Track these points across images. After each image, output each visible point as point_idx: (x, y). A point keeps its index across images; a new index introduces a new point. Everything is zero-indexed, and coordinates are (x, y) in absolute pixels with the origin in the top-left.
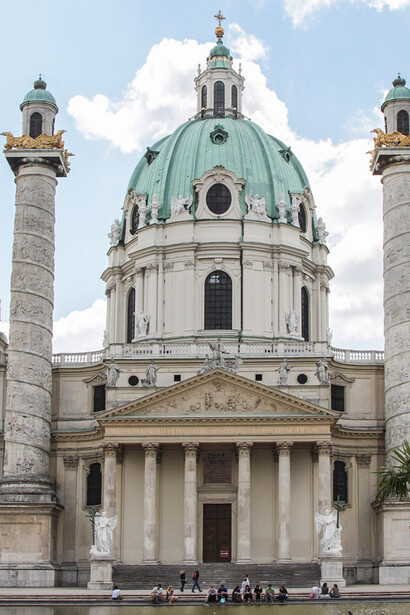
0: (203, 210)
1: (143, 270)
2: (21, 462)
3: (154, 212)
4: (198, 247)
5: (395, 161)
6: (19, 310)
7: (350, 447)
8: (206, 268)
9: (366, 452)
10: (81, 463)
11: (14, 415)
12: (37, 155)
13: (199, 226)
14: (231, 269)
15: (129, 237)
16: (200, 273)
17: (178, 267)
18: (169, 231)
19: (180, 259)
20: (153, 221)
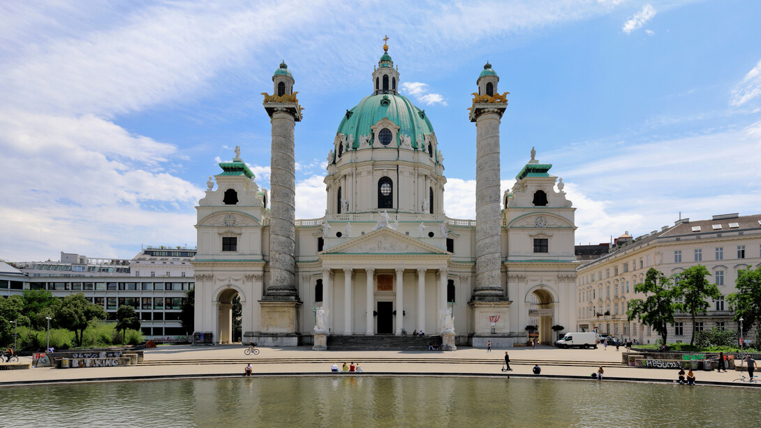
0: (377, 143)
1: (345, 176)
2: (279, 278)
3: (351, 145)
4: (374, 163)
5: (484, 112)
6: (275, 195)
7: (456, 272)
8: (378, 175)
9: (465, 275)
10: (312, 279)
12: (283, 106)
13: (375, 151)
14: (392, 175)
15: (337, 159)
16: (376, 177)
17: (363, 174)
18: (359, 154)
19: (364, 170)
20: (350, 149)
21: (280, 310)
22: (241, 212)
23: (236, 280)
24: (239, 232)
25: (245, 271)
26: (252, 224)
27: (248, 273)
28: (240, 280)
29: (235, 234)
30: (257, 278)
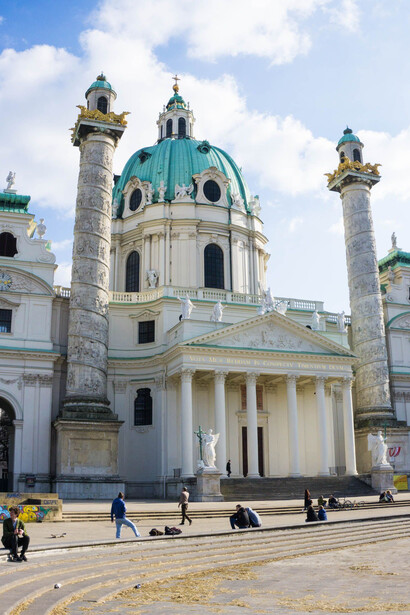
0: (201, 197)
1: (151, 237)
2: (89, 382)
4: (199, 224)
6: (87, 249)
8: (205, 241)
10: (129, 387)
11: (81, 339)
12: (107, 126)
13: (199, 208)
14: (223, 243)
15: (127, 212)
16: (200, 243)
17: (182, 237)
18: (174, 209)
19: (184, 231)
20: (161, 200)
21: (94, 436)
22: (24, 271)
23: (8, 382)
24: (17, 301)
25: (24, 367)
26: (38, 291)
27: (29, 371)
28: (13, 382)
29: (10, 304)
30: (43, 380)
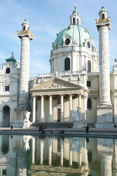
0: (64, 45)
3: (55, 46)
4: (63, 53)
7: (92, 95)
9: (96, 96)
13: (64, 48)
16: (64, 58)
17: (59, 58)
18: (58, 50)
